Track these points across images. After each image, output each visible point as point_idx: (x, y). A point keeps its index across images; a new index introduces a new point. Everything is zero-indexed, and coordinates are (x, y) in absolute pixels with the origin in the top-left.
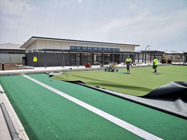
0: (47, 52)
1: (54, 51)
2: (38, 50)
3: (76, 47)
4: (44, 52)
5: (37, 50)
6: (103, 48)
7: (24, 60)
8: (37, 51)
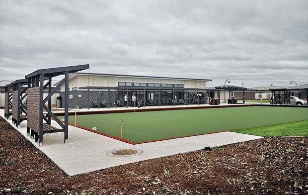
0: (90, 90)
1: (98, 89)
2: (80, 88)
3: (125, 83)
4: (87, 90)
5: (78, 88)
6: (161, 84)
7: (58, 101)
8: (78, 90)
